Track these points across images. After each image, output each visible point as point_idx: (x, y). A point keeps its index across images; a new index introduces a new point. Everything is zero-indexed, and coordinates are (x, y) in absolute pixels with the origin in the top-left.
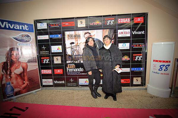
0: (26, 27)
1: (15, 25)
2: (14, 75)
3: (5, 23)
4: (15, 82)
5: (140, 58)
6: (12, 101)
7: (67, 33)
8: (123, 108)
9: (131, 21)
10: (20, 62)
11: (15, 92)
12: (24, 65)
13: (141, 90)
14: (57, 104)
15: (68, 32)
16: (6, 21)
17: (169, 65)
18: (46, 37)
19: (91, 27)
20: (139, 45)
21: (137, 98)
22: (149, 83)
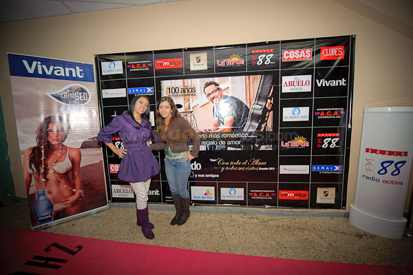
0: (77, 72)
1: (55, 68)
2: (54, 174)
3: (35, 63)
4: (54, 190)
5: (334, 143)
6: (48, 230)
7: (166, 84)
8: (289, 258)
9: (313, 55)
10: (65, 148)
11: (55, 211)
12: (74, 154)
13: (335, 219)
14: (143, 242)
15: (170, 81)
16: (37, 59)
17: (404, 162)
18: (121, 93)
19: (221, 70)
20: (332, 112)
21: (323, 237)
22: (353, 202)
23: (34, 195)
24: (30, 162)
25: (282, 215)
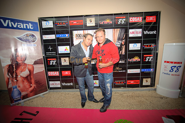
0: (30, 26)
1: (18, 24)
2: (21, 78)
3: (7, 21)
4: (21, 85)
5: (150, 59)
6: (19, 105)
7: (75, 33)
8: (135, 109)
9: (143, 20)
10: (25, 64)
11: (22, 96)
12: (30, 67)
13: (150, 91)
14: (68, 107)
15: (77, 31)
16: (8, 19)
17: (180, 66)
18: (52, 37)
19: (101, 26)
20: (150, 45)
21: (147, 99)
22: (158, 84)
23: (11, 89)
24: (8, 72)
25: (128, 91)
